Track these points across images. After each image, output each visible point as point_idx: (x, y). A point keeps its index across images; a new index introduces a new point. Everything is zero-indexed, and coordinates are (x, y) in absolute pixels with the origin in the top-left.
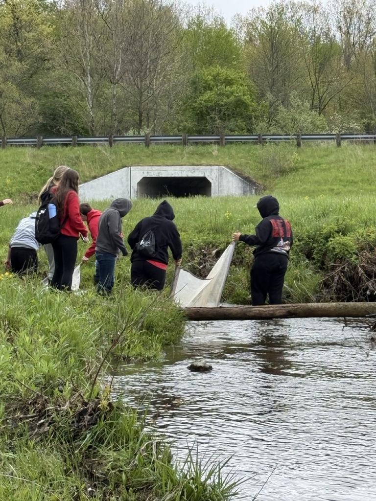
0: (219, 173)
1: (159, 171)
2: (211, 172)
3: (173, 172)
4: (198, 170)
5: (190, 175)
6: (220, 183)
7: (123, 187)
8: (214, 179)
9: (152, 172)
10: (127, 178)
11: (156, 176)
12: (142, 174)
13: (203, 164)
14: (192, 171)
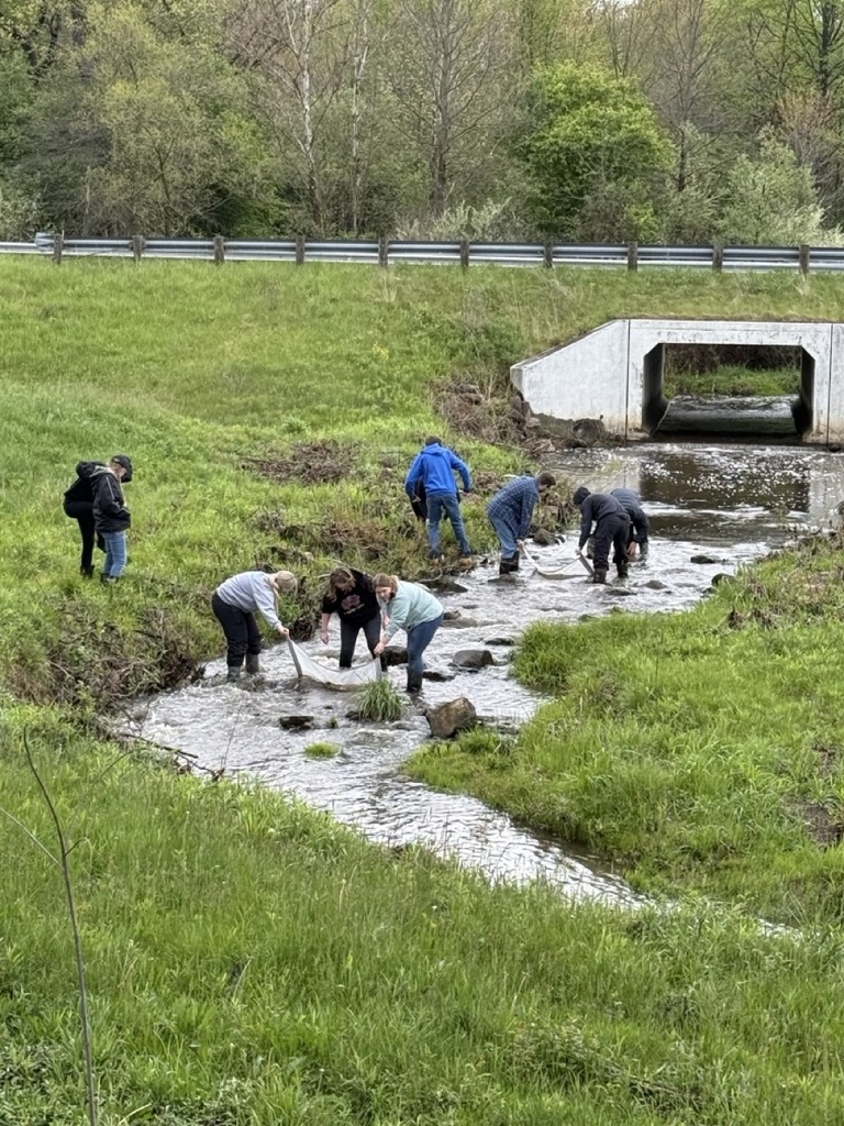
0: (834, 340)
1: (695, 331)
2: (816, 336)
3: (727, 334)
4: (784, 330)
5: (767, 341)
6: (835, 361)
7: (613, 363)
8: (822, 351)
9: (680, 333)
10: (621, 345)
11: (687, 342)
12: (655, 336)
13: (792, 316)
14: (773, 333)
